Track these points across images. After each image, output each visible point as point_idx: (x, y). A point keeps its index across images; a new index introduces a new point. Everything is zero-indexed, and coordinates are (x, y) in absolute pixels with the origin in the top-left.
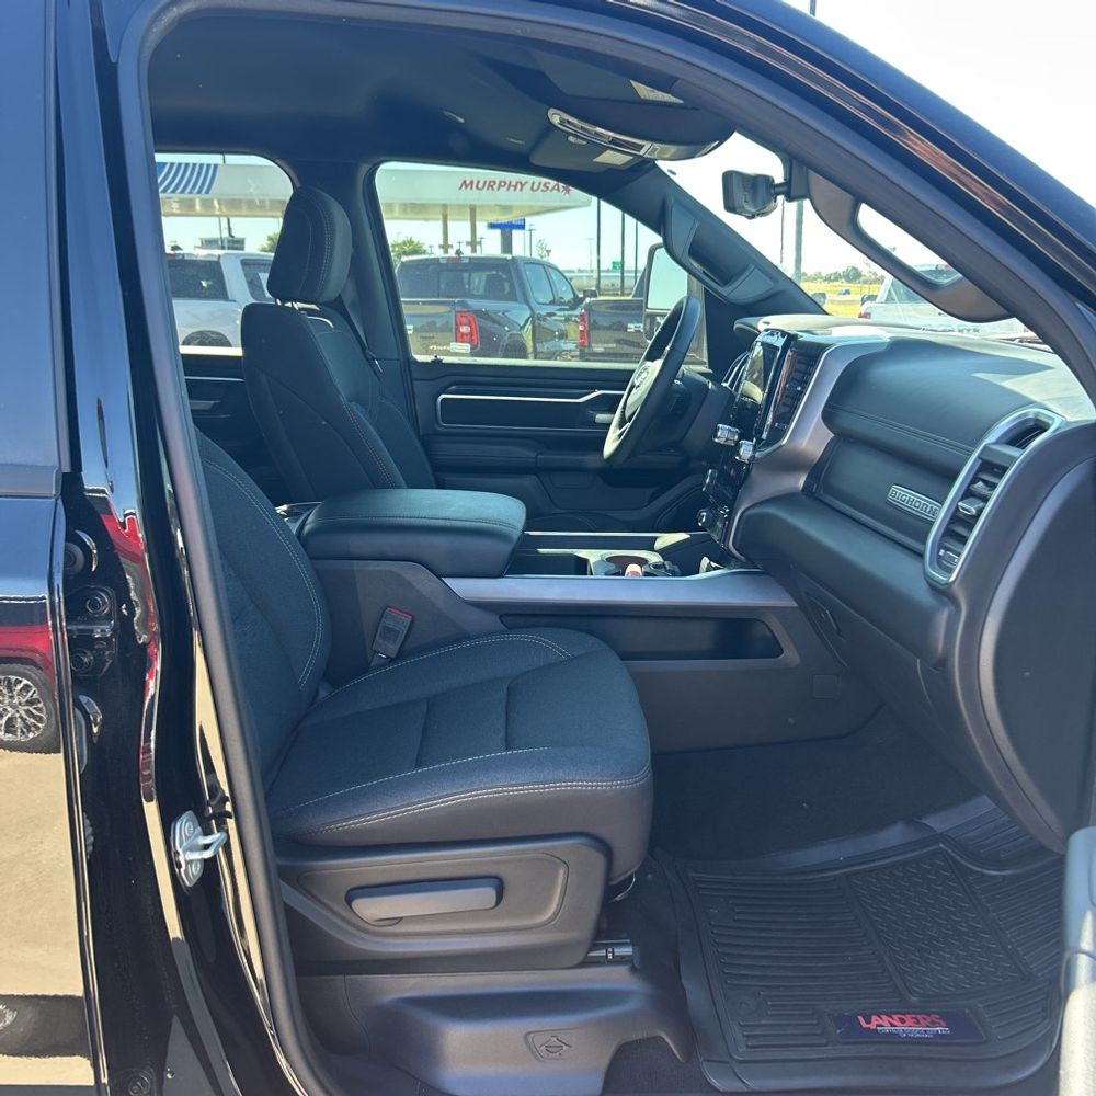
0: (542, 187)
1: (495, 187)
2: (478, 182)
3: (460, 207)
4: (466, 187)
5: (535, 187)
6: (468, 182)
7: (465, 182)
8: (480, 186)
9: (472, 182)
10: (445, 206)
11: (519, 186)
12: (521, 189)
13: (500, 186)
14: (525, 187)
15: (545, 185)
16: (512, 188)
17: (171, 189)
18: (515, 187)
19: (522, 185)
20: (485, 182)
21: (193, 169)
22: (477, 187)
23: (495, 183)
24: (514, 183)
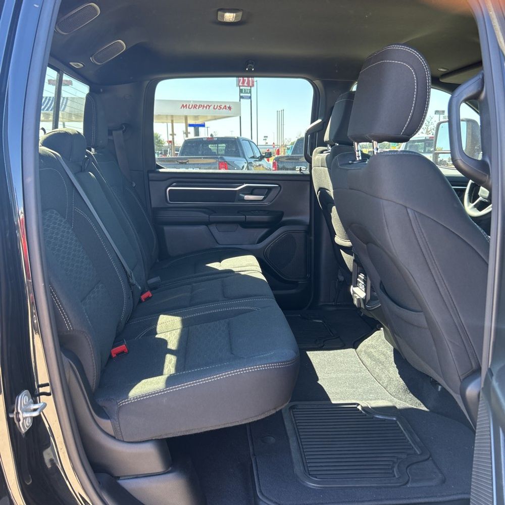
0: (218, 108)
1: (197, 107)
2: (189, 105)
3: (180, 116)
4: (184, 107)
5: (215, 108)
6: (184, 105)
7: (183, 105)
8: (190, 107)
9: (186, 105)
10: (172, 116)
11: (208, 107)
12: (209, 108)
13: (199, 107)
14: (211, 107)
15: (219, 107)
16: (205, 108)
17: (46, 109)
18: (206, 107)
19: (209, 107)
20: (192, 105)
21: (49, 100)
22: (189, 108)
23: (197, 105)
24: (205, 106)
